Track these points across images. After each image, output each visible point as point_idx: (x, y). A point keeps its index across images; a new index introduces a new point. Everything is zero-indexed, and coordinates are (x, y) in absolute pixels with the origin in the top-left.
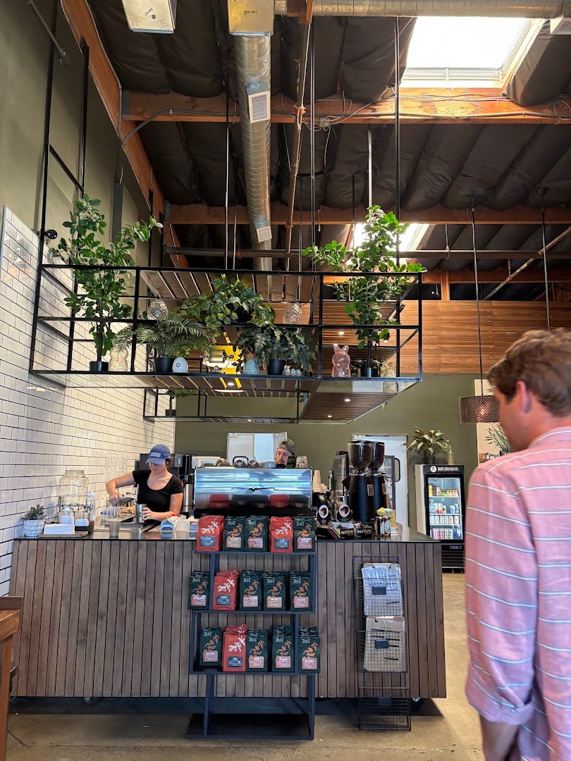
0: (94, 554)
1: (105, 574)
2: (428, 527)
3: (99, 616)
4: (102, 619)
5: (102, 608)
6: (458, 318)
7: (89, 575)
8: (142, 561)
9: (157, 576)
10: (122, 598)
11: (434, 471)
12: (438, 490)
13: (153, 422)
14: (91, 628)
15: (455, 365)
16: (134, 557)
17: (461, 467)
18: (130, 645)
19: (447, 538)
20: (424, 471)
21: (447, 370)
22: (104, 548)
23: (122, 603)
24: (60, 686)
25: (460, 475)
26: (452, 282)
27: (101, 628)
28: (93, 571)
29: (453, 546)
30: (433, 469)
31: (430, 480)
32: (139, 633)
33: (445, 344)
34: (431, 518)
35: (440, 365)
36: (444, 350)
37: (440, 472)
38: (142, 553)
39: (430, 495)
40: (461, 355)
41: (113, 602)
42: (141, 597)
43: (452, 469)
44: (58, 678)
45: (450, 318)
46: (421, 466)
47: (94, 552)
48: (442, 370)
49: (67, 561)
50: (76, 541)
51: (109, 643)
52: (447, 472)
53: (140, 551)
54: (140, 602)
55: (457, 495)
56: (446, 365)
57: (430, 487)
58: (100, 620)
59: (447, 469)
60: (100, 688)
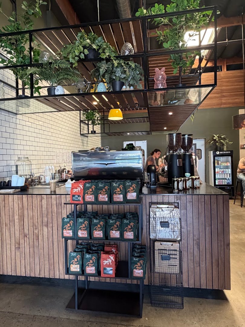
0: (19, 203)
1: (26, 213)
2: (215, 179)
3: (25, 236)
4: (26, 236)
5: (26, 231)
6: (231, 79)
7: (17, 213)
8: (44, 206)
9: (53, 214)
10: (36, 226)
11: (218, 154)
12: (220, 162)
13: (87, 137)
14: (22, 241)
15: (229, 103)
16: (40, 204)
17: (232, 151)
18: (42, 251)
19: (224, 184)
20: (213, 154)
21: (225, 106)
22: (24, 199)
23: (36, 229)
24: (9, 270)
25: (231, 155)
26: (228, 64)
27: (26, 242)
28: (19, 211)
29: (227, 187)
30: (218, 153)
31: (216, 158)
32: (46, 245)
33: (224, 93)
34: (216, 175)
35: (222, 104)
36: (224, 96)
37: (221, 154)
38: (44, 202)
39: (216, 165)
40: (233, 98)
41: (31, 228)
42: (46, 226)
43: (227, 152)
44: (8, 266)
45: (227, 80)
46: (212, 152)
47: (19, 201)
48: (222, 106)
49: (6, 205)
50: (9, 195)
51: (31, 250)
52: (225, 154)
53: (43, 201)
54: (45, 229)
55: (229, 164)
56: (225, 104)
57: (216, 161)
58: (25, 237)
59: (225, 152)
60: (29, 272)
